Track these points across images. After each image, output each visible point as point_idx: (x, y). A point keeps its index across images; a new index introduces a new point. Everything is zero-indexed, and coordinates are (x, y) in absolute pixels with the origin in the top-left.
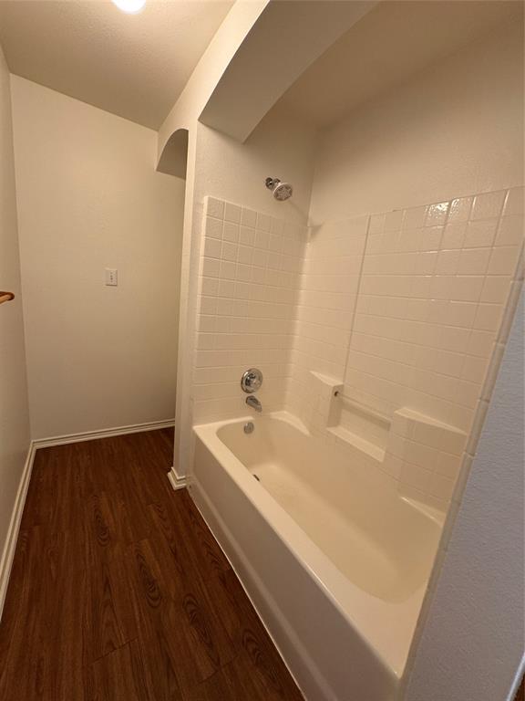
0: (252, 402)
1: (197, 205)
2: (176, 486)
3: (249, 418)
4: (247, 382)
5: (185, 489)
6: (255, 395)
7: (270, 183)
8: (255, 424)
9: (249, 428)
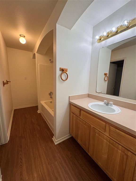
0: (51, 97)
1: (38, 65)
2: (38, 113)
3: (51, 100)
4: (50, 94)
5: (40, 113)
6: (52, 96)
7: (50, 60)
8: (52, 102)
9: (51, 102)
